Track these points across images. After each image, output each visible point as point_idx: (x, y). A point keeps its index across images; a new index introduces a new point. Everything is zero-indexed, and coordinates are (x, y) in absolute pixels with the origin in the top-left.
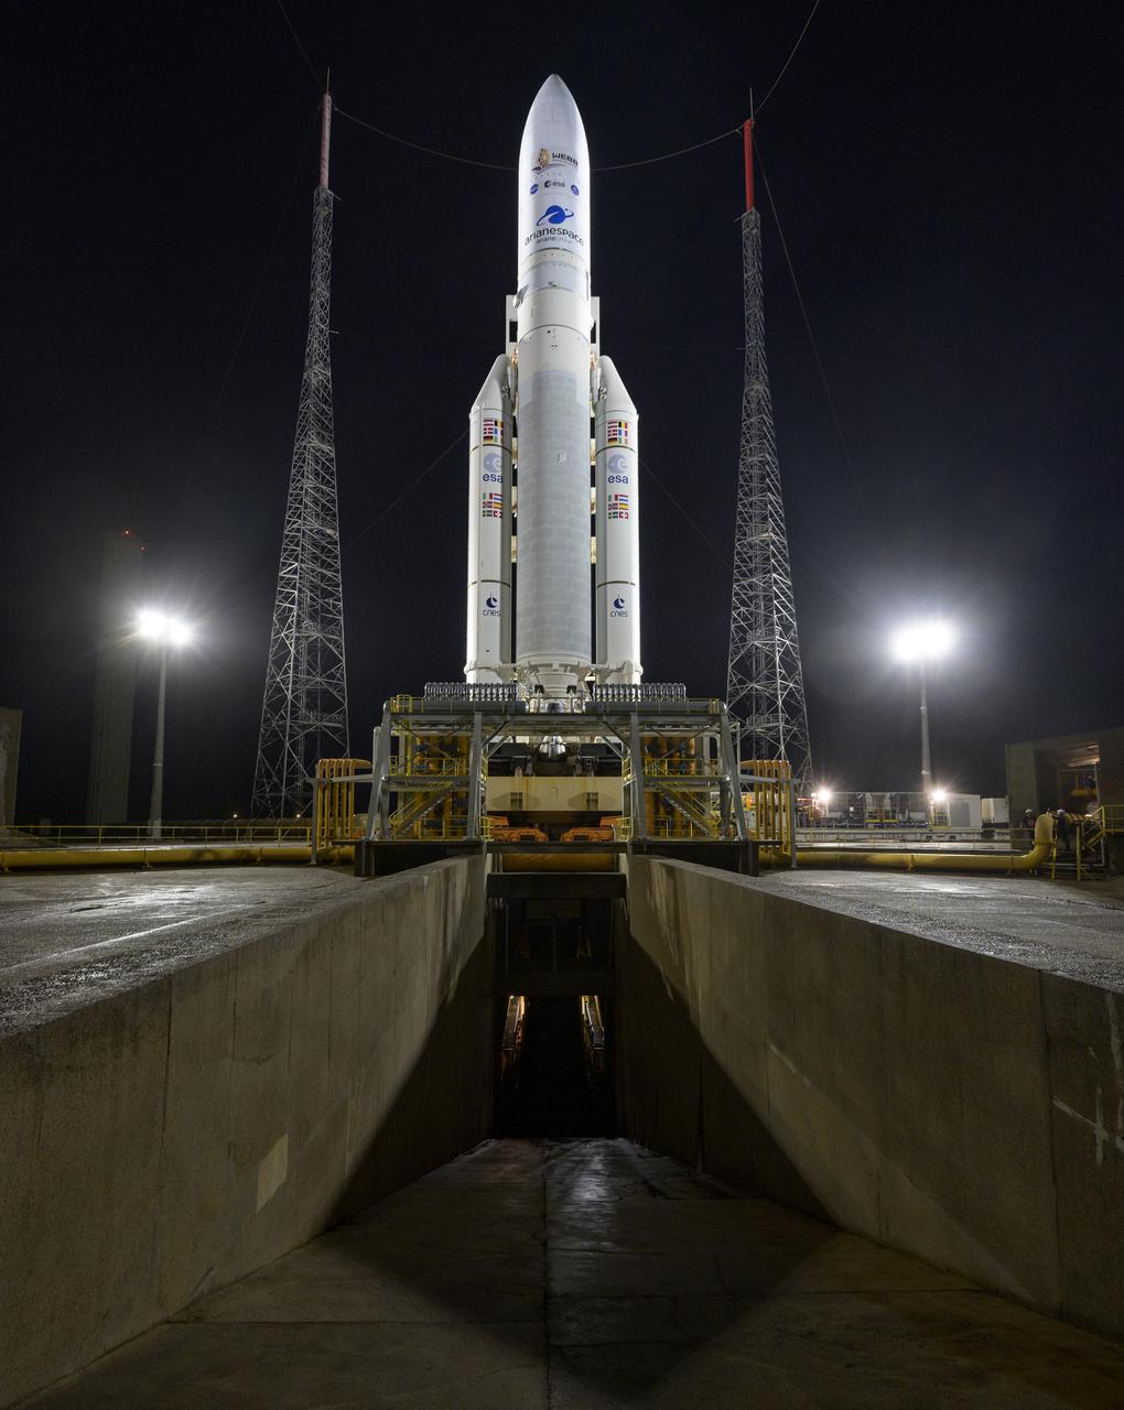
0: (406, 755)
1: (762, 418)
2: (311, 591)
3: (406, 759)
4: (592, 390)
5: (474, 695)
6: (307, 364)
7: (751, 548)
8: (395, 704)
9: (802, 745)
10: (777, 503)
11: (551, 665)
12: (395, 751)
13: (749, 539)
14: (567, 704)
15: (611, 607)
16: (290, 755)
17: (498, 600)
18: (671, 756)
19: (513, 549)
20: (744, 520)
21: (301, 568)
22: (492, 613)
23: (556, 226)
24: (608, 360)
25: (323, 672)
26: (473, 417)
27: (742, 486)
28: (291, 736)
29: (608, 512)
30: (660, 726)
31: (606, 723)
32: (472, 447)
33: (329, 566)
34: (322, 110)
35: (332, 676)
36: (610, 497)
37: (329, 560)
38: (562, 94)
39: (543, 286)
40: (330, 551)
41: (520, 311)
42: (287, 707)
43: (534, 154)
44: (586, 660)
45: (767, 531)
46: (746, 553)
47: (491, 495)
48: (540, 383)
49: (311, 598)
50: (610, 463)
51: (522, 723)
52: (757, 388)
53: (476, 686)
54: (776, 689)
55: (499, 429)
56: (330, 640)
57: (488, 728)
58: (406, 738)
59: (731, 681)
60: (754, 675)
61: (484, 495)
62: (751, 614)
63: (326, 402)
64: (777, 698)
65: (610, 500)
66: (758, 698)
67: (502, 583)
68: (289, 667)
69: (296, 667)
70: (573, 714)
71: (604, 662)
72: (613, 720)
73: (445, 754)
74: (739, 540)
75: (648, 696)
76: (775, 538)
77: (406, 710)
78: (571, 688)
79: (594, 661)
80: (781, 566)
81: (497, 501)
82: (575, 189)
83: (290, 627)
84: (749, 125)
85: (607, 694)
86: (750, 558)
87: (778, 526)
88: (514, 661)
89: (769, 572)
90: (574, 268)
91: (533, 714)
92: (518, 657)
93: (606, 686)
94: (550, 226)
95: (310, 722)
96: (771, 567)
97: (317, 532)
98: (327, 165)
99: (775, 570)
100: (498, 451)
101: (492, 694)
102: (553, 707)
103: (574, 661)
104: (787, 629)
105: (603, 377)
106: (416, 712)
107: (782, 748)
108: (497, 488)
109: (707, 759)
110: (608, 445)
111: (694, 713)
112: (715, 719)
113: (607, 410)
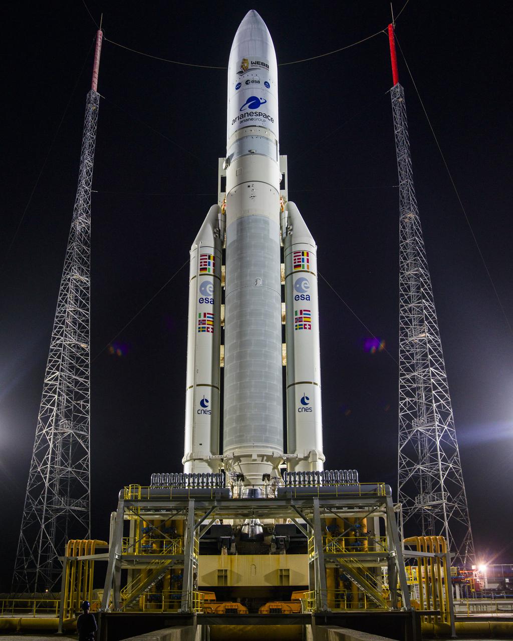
0: (135, 536)
1: (415, 240)
2: (67, 394)
3: (135, 540)
4: (281, 228)
5: (189, 483)
6: (74, 216)
7: (412, 346)
8: (128, 492)
9: (463, 520)
10: (431, 308)
11: (251, 456)
13: (410, 339)
14: (265, 490)
15: (298, 404)
16: (45, 537)
17: (210, 400)
18: (347, 535)
19: (222, 356)
20: (406, 324)
21: (61, 376)
22: (205, 412)
23: (254, 111)
24: (293, 205)
25: (73, 463)
26: (193, 253)
27: (402, 295)
28: (47, 519)
29: (295, 324)
30: (339, 508)
31: (293, 506)
32: (191, 276)
33: (82, 374)
34: (95, 44)
35: (80, 467)
36: (296, 312)
37: (81, 369)
38: (257, 22)
39: (245, 153)
40: (83, 361)
41: (228, 171)
42: (44, 493)
43: (238, 63)
44: (278, 451)
45: (424, 332)
46: (408, 351)
47: (205, 314)
48: (242, 225)
49: (67, 400)
50: (297, 283)
51: (227, 508)
52: (410, 216)
53: (191, 476)
54: (439, 470)
55: (212, 261)
56: (79, 435)
57: (199, 513)
58: (136, 521)
59: (401, 464)
60: (420, 457)
61: (200, 314)
62: (415, 403)
63: (85, 244)
64: (439, 478)
65: (296, 315)
66: (425, 477)
67: (213, 386)
68: (48, 458)
69: (53, 459)
70: (268, 499)
71: (294, 452)
72: (300, 504)
73: (165, 535)
74: (402, 340)
75: (328, 481)
76: (431, 338)
77: (136, 497)
78: (266, 477)
79: (285, 452)
80: (437, 361)
81: (209, 320)
82: (267, 85)
83: (50, 425)
84: (391, 27)
85: (295, 481)
86: (412, 355)
87: (432, 327)
88: (221, 453)
89: (427, 367)
90: (267, 139)
91: (236, 500)
92: (225, 449)
93: (294, 474)
94: (250, 111)
95: (62, 506)
96: (429, 362)
97: (74, 346)
98: (96, 75)
99: (432, 365)
100: (211, 279)
101: (203, 482)
102: (253, 492)
103: (269, 452)
104: (444, 415)
105: (289, 217)
106: (144, 499)
107: (446, 524)
108: (209, 308)
109: (378, 537)
110: (294, 270)
111: (365, 496)
112: (382, 500)
113: (293, 243)
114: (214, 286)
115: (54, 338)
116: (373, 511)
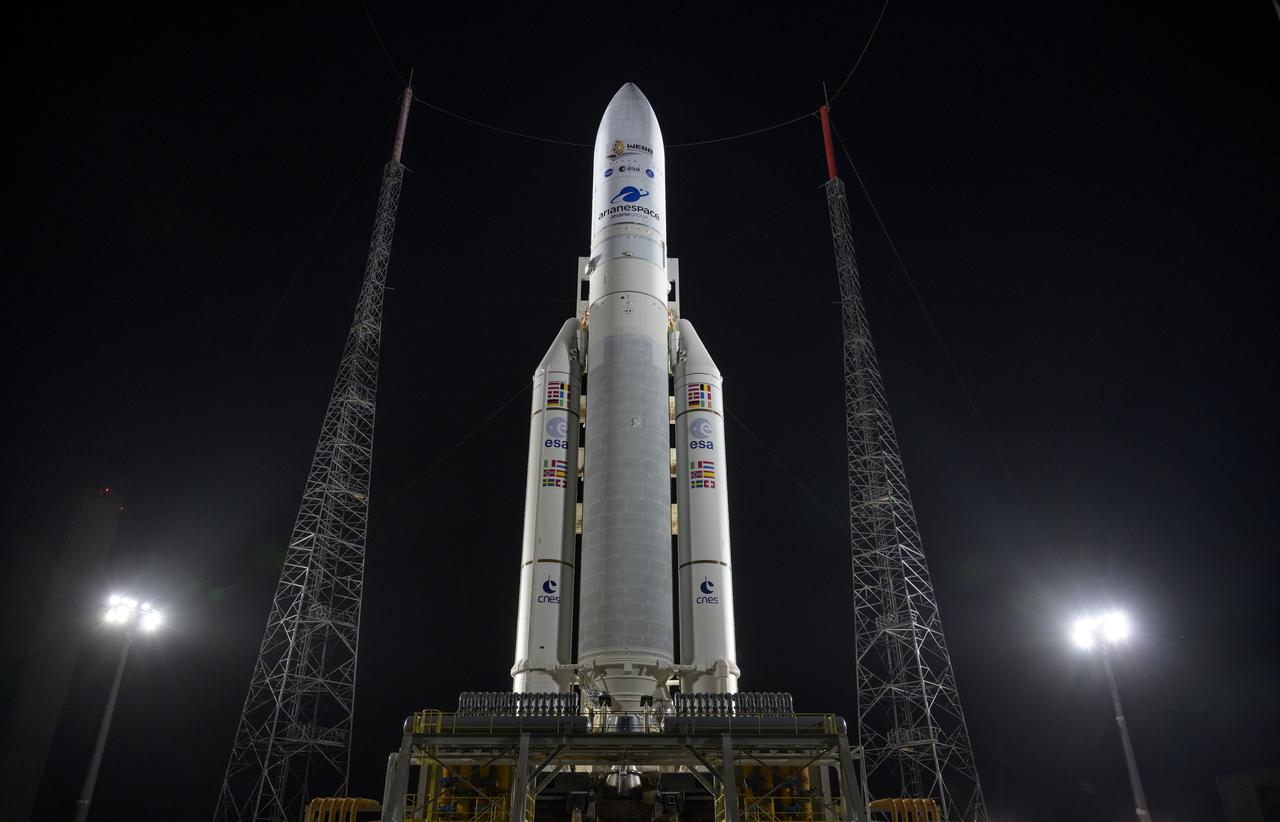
0: (427, 791)
1: (867, 372)
2: (326, 566)
3: (427, 798)
4: (670, 352)
5: (522, 708)
6: (356, 318)
7: (870, 512)
8: (420, 722)
9: (966, 771)
10: (896, 462)
11: (621, 666)
12: (413, 787)
13: (867, 503)
14: (645, 721)
15: (697, 592)
16: (267, 789)
17: (558, 584)
18: (778, 793)
19: (578, 518)
20: (859, 481)
21: (318, 540)
22: (549, 600)
23: (631, 204)
24: (687, 324)
25: (327, 670)
26: (537, 380)
27: (852, 443)
28: (273, 760)
29: (691, 480)
30: (762, 750)
31: (690, 747)
32: (534, 410)
33: (352, 537)
34: (401, 103)
35: (338, 676)
36: (693, 464)
37: (352, 529)
38: (636, 98)
39: (617, 255)
40: (356, 519)
41: (594, 275)
42: (273, 718)
43: (610, 144)
44: (666, 659)
45: (886, 494)
46: (865, 520)
47: (554, 462)
48: (611, 347)
49: (325, 575)
50: (692, 427)
51: (582, 748)
52: (858, 341)
53: (524, 696)
54: (921, 692)
55: (566, 392)
56: (341, 628)
57: (537, 754)
58: (430, 767)
59: (861, 681)
60: (891, 672)
61: (546, 463)
62: (879, 593)
63: (371, 356)
64: (923, 704)
65: (693, 467)
66: (901, 703)
67: (563, 563)
68: (284, 663)
69: (293, 664)
70: (650, 735)
71: (690, 661)
72: (700, 743)
73: (479, 791)
74: (854, 504)
75: (744, 710)
76: (898, 502)
77: (433, 729)
78: (646, 700)
79: (677, 661)
80: (909, 535)
81: (560, 469)
82: (650, 173)
83: (293, 612)
84: (824, 110)
85: (692, 707)
86: (870, 525)
87: (899, 488)
88: (575, 660)
89: (894, 542)
90: (650, 240)
91: (597, 735)
92: (581, 655)
93: (691, 697)
94: (625, 204)
95: (302, 740)
96: (896, 536)
97: (343, 497)
98: (401, 143)
99: (902, 540)
100: (564, 415)
101: (544, 707)
102: (625, 722)
103: (651, 661)
104: (925, 614)
105: (682, 339)
106: (446, 733)
107: (939, 776)
108: (561, 454)
109: (827, 798)
110: (689, 408)
111: (804, 733)
112: (832, 741)
113: (687, 373)
114: (569, 424)
115: (311, 485)
116: (819, 757)
